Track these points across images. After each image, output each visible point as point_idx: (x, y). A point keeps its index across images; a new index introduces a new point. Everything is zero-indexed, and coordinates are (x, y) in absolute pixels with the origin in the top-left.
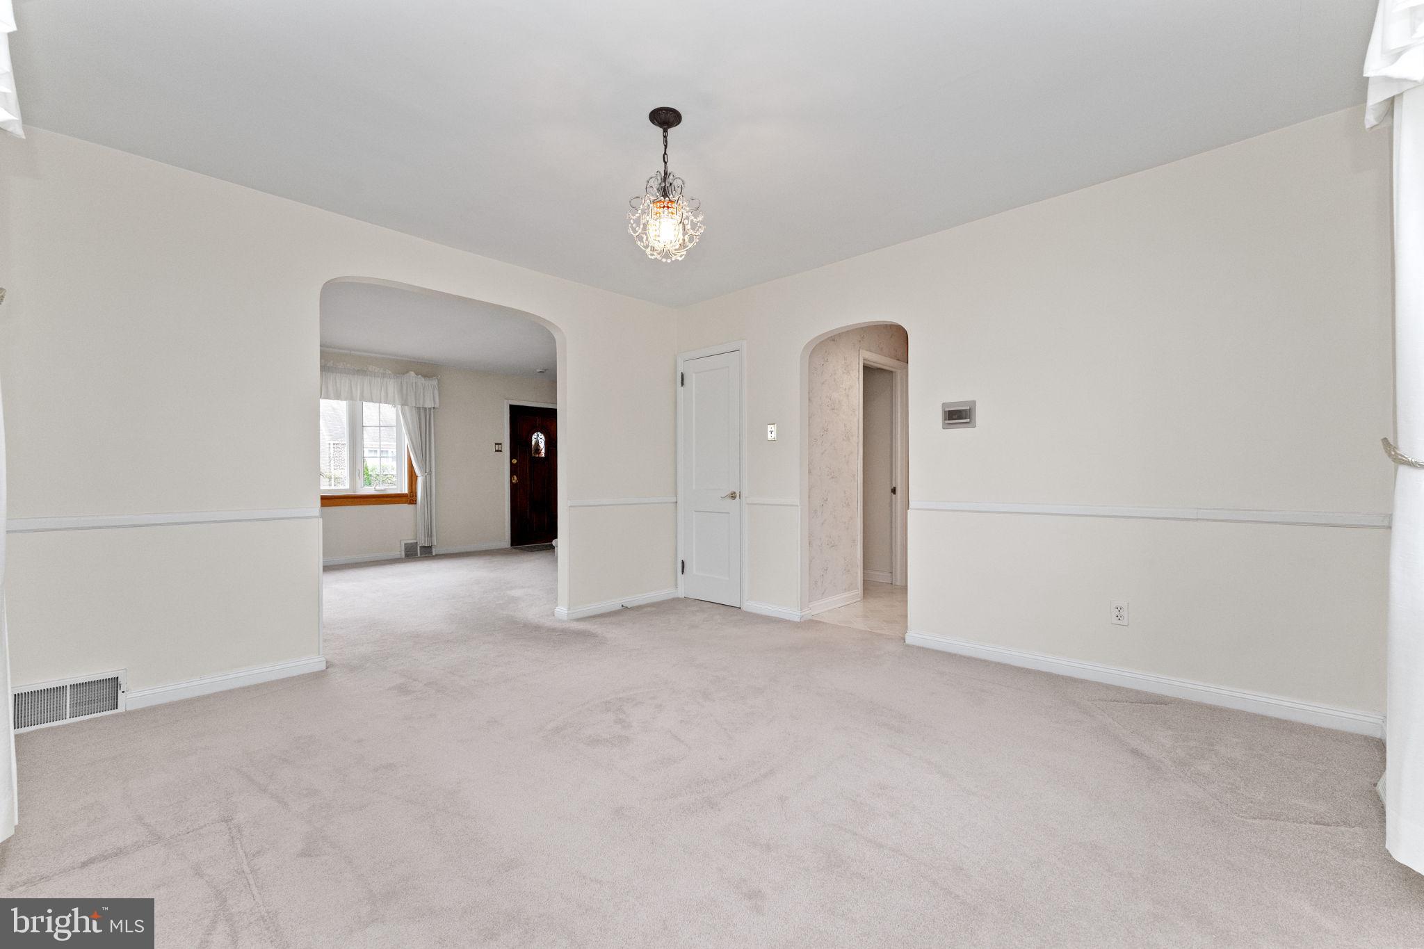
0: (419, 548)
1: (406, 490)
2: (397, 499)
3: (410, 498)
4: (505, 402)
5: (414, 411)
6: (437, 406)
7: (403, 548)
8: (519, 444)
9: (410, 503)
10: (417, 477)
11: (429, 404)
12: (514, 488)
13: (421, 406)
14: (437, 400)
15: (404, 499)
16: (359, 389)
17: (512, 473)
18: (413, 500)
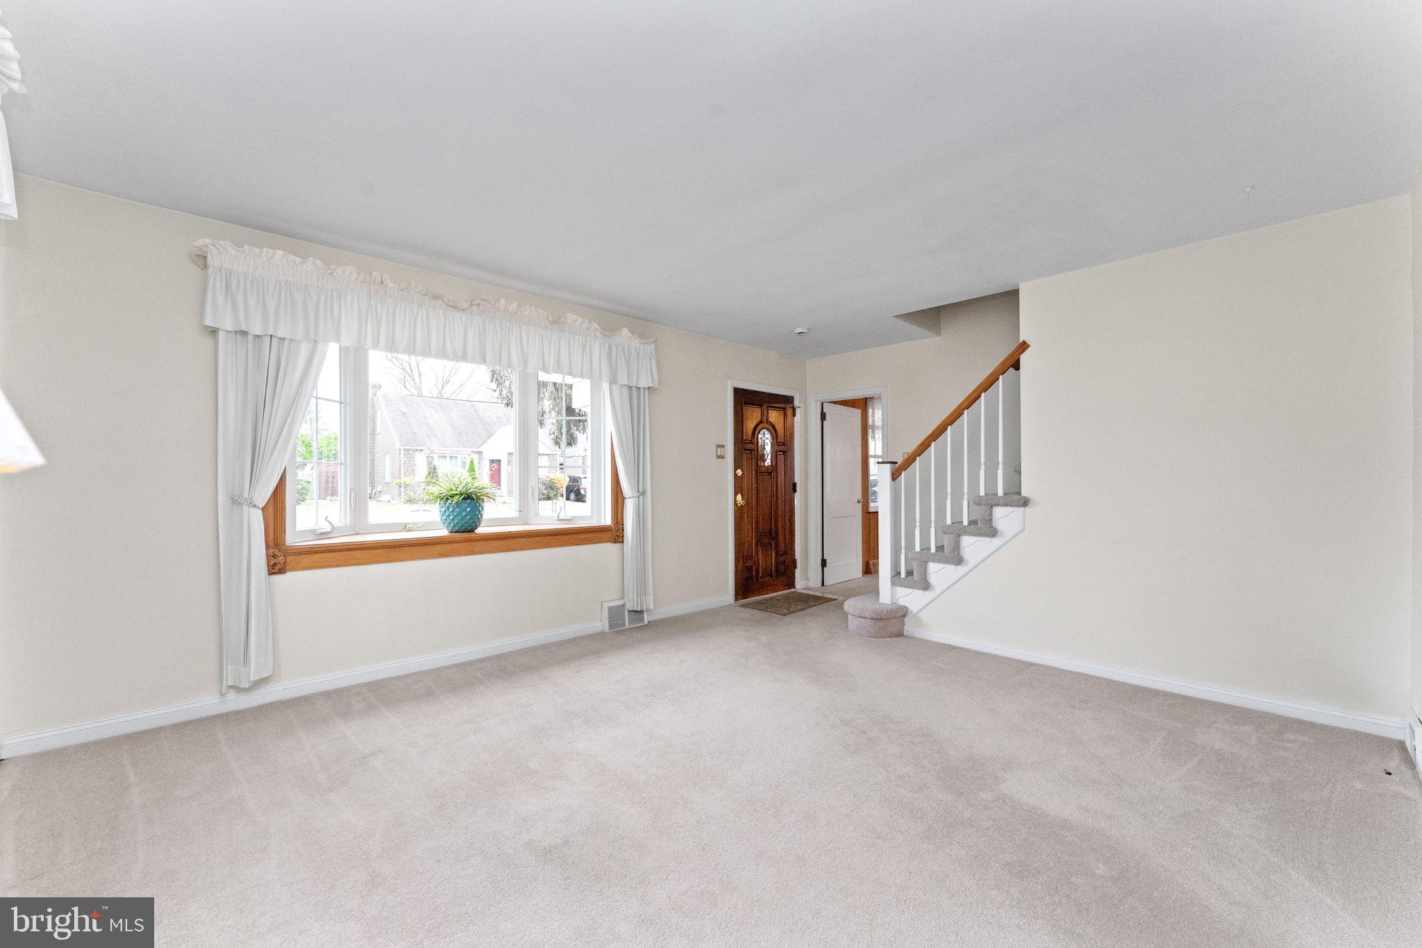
0: (626, 613)
1: (607, 521)
2: (598, 535)
3: (614, 533)
4: (729, 384)
5: (625, 392)
6: (656, 386)
7: (606, 614)
8: (745, 448)
9: (615, 542)
10: (624, 498)
11: (644, 383)
12: (739, 512)
13: (635, 385)
14: (656, 377)
15: (606, 535)
16: (552, 350)
17: (738, 489)
18: (618, 536)
